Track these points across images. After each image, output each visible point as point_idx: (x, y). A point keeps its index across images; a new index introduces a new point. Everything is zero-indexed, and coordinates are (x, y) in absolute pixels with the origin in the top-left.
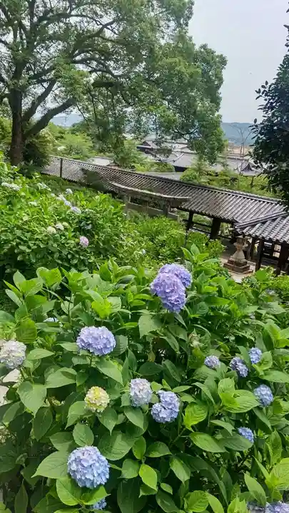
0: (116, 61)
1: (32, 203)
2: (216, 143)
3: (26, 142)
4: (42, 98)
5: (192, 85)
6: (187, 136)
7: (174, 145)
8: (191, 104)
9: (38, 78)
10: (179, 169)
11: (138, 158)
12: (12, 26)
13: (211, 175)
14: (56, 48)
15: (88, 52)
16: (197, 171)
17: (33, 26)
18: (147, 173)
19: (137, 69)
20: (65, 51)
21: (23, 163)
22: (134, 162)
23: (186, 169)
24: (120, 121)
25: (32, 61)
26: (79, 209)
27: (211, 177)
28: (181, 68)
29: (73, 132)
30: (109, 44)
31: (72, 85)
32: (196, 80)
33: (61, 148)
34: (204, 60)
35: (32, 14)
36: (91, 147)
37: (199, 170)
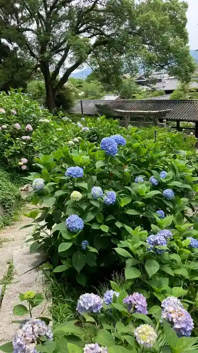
0: (108, 25)
1: (59, 129)
2: (188, 67)
3: (56, 94)
4: (61, 63)
5: (163, 29)
6: (166, 67)
7: (163, 76)
8: (165, 43)
9: (56, 50)
10: (168, 92)
11: (137, 91)
12: (34, 17)
13: (192, 91)
14: (65, 26)
15: (88, 23)
16: (181, 90)
17: (48, 14)
18: (145, 99)
19: (123, 27)
20: (71, 26)
21: (56, 108)
22: (135, 93)
23: (173, 90)
24: (117, 66)
25: (51, 39)
26: (88, 128)
27: (193, 93)
28: (153, 18)
29: (88, 81)
30: (102, 14)
31: (78, 49)
32: (165, 24)
33: (81, 94)
34: (171, 8)
35: (46, 6)
36: (102, 89)
37: (183, 89)
